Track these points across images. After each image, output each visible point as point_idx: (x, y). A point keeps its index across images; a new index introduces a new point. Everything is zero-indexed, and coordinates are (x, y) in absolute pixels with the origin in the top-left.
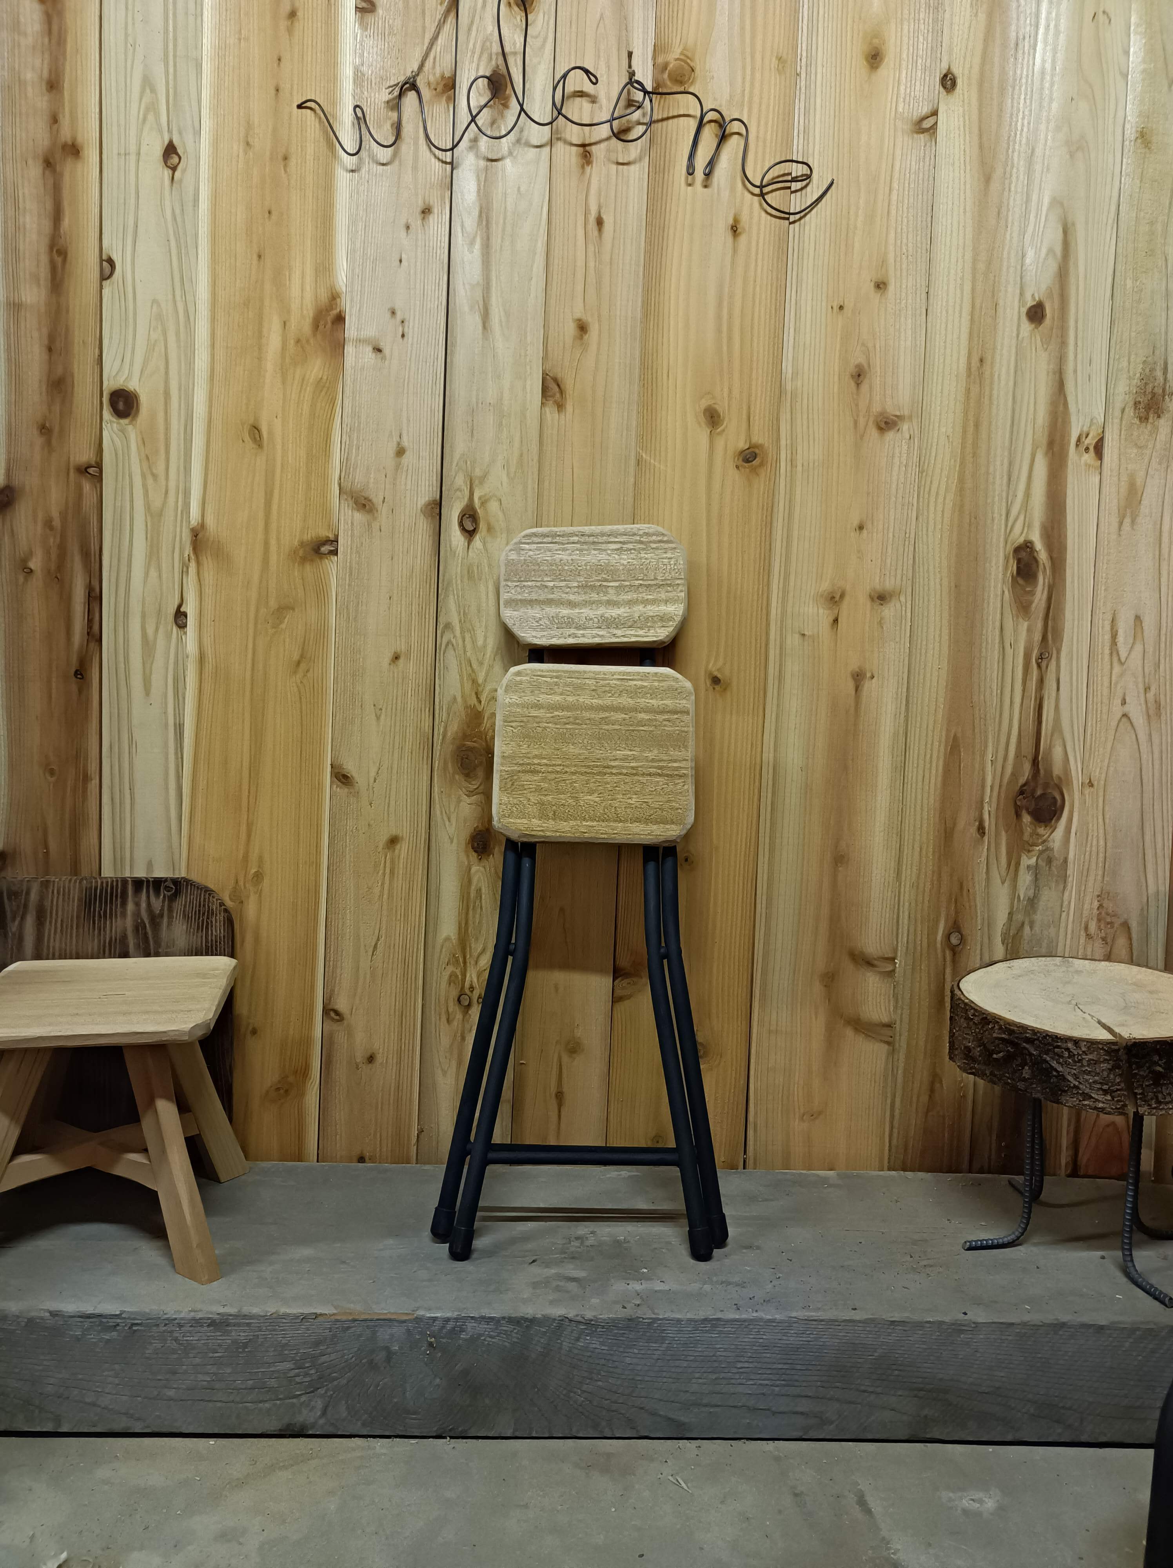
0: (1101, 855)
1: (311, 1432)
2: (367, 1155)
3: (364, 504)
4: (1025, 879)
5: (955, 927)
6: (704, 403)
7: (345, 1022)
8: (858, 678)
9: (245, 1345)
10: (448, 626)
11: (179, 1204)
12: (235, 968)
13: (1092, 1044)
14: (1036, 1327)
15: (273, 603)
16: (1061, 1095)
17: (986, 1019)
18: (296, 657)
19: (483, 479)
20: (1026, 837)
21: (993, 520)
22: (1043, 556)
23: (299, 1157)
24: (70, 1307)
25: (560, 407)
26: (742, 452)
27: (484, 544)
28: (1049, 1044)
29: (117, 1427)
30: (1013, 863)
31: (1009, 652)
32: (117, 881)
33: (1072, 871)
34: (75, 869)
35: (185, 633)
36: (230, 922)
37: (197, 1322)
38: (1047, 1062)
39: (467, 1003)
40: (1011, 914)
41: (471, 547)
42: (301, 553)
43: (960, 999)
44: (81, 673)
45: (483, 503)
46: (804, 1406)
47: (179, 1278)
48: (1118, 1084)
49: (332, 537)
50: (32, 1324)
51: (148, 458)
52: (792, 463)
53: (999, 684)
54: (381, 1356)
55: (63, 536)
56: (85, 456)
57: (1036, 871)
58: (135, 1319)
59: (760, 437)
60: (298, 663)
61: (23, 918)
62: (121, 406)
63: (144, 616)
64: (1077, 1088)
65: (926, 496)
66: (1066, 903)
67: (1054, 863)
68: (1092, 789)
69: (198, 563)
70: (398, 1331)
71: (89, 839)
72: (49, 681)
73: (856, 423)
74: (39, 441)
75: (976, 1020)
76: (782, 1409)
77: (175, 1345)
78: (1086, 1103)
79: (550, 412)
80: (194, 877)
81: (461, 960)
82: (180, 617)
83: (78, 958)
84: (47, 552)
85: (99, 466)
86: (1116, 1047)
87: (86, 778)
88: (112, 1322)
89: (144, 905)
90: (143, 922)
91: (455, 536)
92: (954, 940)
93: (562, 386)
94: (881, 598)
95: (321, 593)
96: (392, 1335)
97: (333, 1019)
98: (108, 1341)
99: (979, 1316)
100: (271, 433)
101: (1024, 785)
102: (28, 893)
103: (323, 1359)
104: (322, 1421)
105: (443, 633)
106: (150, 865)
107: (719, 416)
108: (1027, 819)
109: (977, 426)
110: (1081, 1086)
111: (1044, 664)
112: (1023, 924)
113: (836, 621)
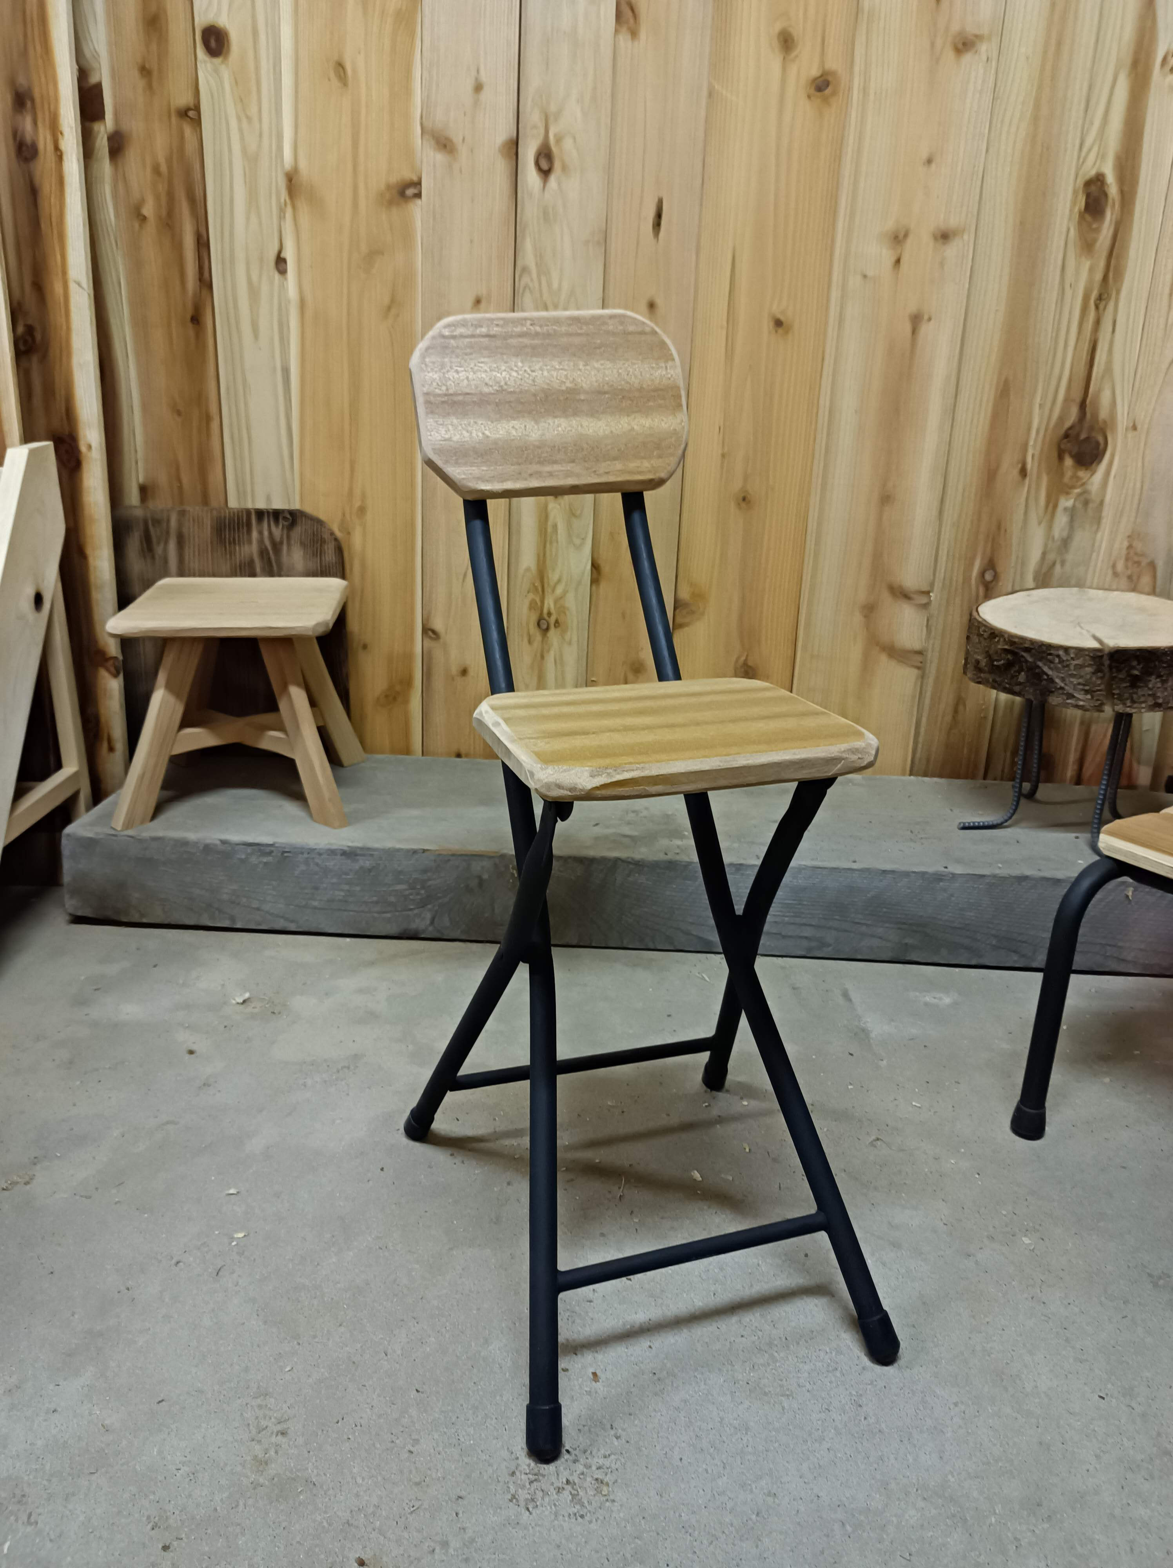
0: (1137, 497)
1: (423, 936)
2: (463, 752)
3: (445, 145)
4: (1061, 520)
5: (991, 565)
6: (778, 27)
7: (441, 640)
8: (916, 320)
9: (370, 870)
10: (525, 269)
11: (312, 768)
12: (346, 588)
13: (1080, 651)
14: (1004, 879)
15: (364, 248)
16: (1049, 695)
17: (994, 634)
18: (386, 300)
19: (558, 114)
20: (1066, 479)
21: (1066, 151)
22: (1113, 190)
23: (407, 751)
24: (235, 837)
25: (634, 34)
26: (815, 80)
27: (559, 184)
28: (1044, 652)
29: (277, 927)
30: (1051, 505)
31: (1068, 292)
32: (242, 511)
33: (1108, 513)
34: (205, 500)
35: (286, 279)
36: (339, 550)
37: (332, 852)
38: (1039, 667)
39: (545, 627)
40: (1044, 554)
41: (546, 188)
42: (388, 196)
43: (975, 619)
44: (196, 319)
45: (559, 140)
46: (808, 932)
47: (317, 825)
48: (1099, 685)
49: (415, 179)
50: (208, 849)
51: (241, 100)
52: (865, 91)
53: (1056, 326)
54: (474, 883)
55: (170, 184)
56: (183, 99)
57: (1072, 512)
58: (285, 848)
59: (834, 63)
60: (389, 308)
61: (166, 543)
62: (213, 43)
63: (248, 264)
64: (1062, 688)
65: (999, 126)
66: (1097, 544)
67: (1091, 505)
68: (1135, 433)
69: (294, 207)
70: (486, 863)
71: (215, 477)
72: (169, 325)
73: (933, 45)
74: (141, 84)
75: (986, 635)
76: (790, 934)
77: (316, 869)
78: (1069, 701)
79: (624, 39)
80: (308, 509)
81: (540, 589)
82: (280, 262)
83: (214, 575)
84: (157, 198)
85: (197, 108)
86: (1100, 654)
87: (208, 419)
88: (268, 849)
89: (266, 533)
90: (267, 549)
91: (530, 175)
92: (988, 576)
93: (636, 11)
94: (944, 236)
95: (407, 236)
96: (483, 867)
97: (430, 638)
98: (266, 864)
99: (958, 870)
100: (354, 71)
101: (1071, 428)
102: (168, 521)
103: (430, 883)
104: (431, 928)
105: (520, 277)
106: (268, 499)
107: (793, 40)
108: (1069, 462)
109: (1059, 44)
110: (1066, 688)
111: (1101, 307)
112: (1054, 564)
113: (898, 261)
